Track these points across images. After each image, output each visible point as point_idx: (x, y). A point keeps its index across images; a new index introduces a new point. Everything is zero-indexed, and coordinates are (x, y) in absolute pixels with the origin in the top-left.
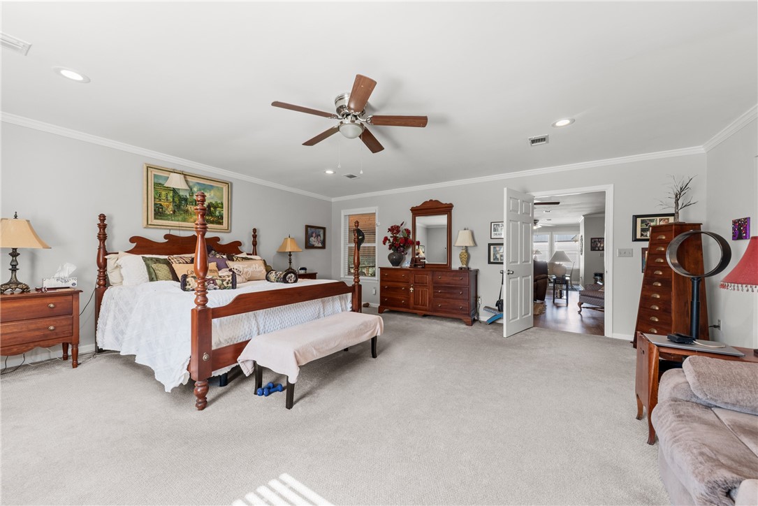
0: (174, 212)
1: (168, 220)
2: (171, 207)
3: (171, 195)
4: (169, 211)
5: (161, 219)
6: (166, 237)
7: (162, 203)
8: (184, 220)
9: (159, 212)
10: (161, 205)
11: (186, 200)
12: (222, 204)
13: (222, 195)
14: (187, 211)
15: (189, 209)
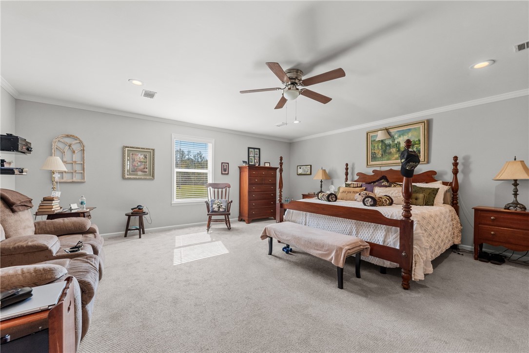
0: (382, 155)
1: (379, 161)
2: (380, 152)
3: (380, 145)
4: (380, 156)
5: (375, 161)
6: (374, 171)
7: (375, 151)
8: (388, 159)
9: (374, 157)
10: (375, 152)
11: (389, 145)
12: (419, 141)
13: (420, 133)
14: (390, 153)
15: (392, 151)
